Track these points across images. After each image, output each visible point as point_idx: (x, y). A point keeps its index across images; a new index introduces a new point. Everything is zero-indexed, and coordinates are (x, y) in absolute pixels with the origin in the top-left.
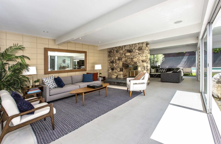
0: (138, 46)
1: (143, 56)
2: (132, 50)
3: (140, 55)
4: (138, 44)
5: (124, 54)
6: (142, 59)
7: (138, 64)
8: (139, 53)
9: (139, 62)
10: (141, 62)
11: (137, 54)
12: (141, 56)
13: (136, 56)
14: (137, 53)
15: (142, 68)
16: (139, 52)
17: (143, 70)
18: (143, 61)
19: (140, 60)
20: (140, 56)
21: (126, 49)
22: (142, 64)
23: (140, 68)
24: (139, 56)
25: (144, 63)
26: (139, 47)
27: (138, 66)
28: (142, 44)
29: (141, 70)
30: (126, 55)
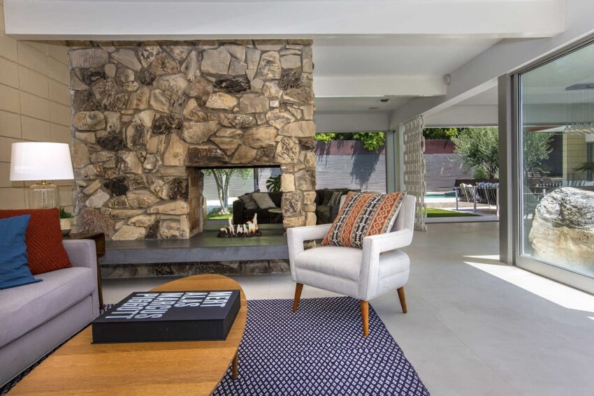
0: (279, 64)
1: (303, 119)
2: (248, 82)
3: (292, 110)
4: (277, 55)
5: (198, 99)
6: (301, 135)
7: (280, 160)
8: (284, 104)
9: (288, 149)
10: (297, 149)
11: (276, 104)
12: (297, 120)
13: (269, 114)
14: (274, 99)
15: (300, 178)
16: (286, 98)
18: (304, 145)
19: (290, 138)
20: (288, 116)
21: (212, 71)
22: (302, 159)
23: (292, 176)
24: (282, 114)
25: (310, 154)
26: (287, 71)
27: (283, 168)
28: (301, 55)
29: (298, 187)
30: (208, 104)
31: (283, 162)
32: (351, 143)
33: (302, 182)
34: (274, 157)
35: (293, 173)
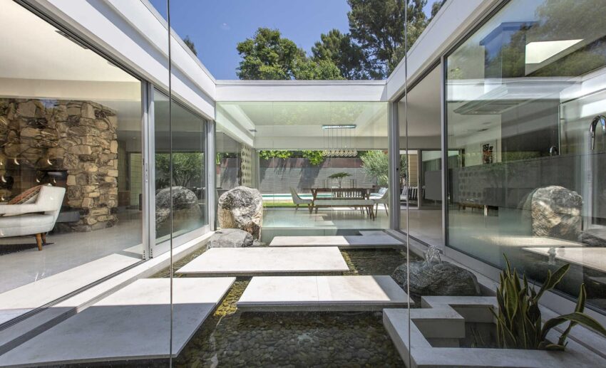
0: (66, 112)
1: (81, 144)
2: (46, 122)
3: (75, 139)
4: (65, 107)
5: (16, 131)
6: (80, 153)
7: (65, 167)
8: (69, 135)
9: (70, 161)
10: (77, 161)
11: (64, 135)
12: (78, 145)
13: (60, 141)
14: (64, 132)
15: (80, 178)
16: (71, 132)
17: (82, 183)
18: (82, 159)
19: (73, 154)
20: (72, 142)
21: (24, 115)
22: (80, 167)
23: (74, 177)
24: (69, 141)
25: (86, 164)
26: (71, 117)
27: (68, 172)
28: (81, 108)
29: (78, 183)
30: (21, 134)
31: (68, 168)
32: (301, 160)
33: (81, 180)
34: (62, 166)
35: (75, 175)
